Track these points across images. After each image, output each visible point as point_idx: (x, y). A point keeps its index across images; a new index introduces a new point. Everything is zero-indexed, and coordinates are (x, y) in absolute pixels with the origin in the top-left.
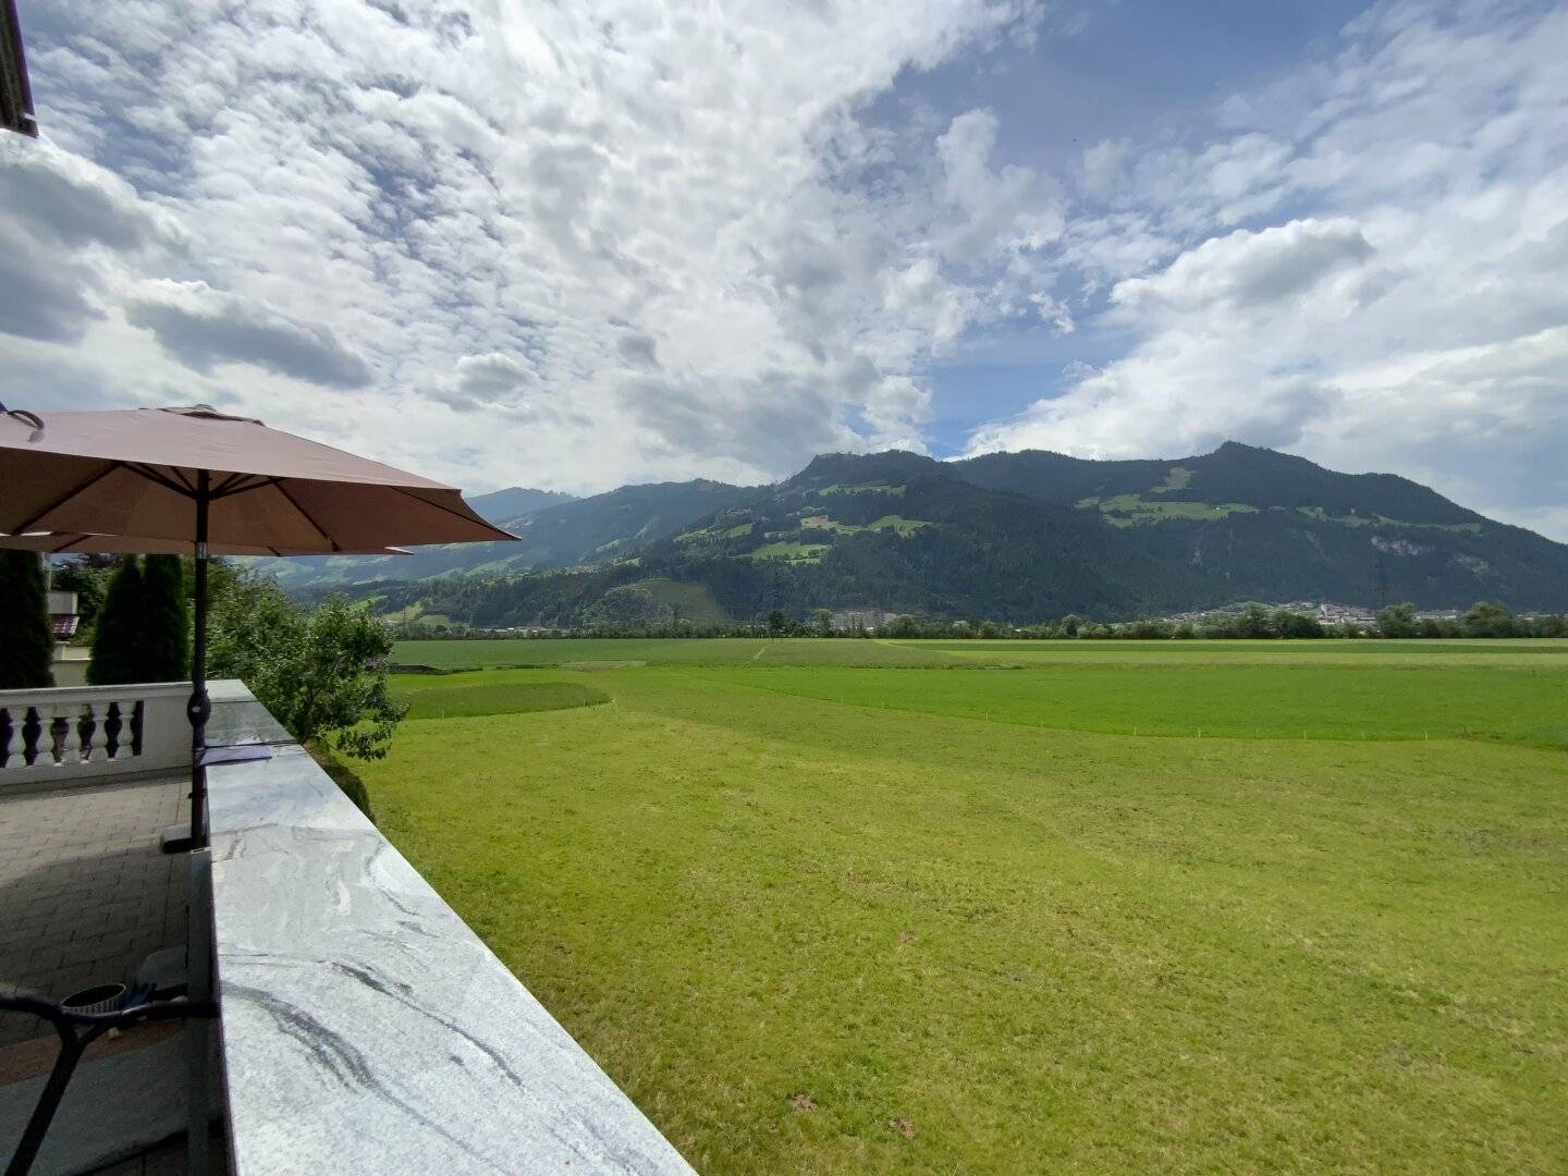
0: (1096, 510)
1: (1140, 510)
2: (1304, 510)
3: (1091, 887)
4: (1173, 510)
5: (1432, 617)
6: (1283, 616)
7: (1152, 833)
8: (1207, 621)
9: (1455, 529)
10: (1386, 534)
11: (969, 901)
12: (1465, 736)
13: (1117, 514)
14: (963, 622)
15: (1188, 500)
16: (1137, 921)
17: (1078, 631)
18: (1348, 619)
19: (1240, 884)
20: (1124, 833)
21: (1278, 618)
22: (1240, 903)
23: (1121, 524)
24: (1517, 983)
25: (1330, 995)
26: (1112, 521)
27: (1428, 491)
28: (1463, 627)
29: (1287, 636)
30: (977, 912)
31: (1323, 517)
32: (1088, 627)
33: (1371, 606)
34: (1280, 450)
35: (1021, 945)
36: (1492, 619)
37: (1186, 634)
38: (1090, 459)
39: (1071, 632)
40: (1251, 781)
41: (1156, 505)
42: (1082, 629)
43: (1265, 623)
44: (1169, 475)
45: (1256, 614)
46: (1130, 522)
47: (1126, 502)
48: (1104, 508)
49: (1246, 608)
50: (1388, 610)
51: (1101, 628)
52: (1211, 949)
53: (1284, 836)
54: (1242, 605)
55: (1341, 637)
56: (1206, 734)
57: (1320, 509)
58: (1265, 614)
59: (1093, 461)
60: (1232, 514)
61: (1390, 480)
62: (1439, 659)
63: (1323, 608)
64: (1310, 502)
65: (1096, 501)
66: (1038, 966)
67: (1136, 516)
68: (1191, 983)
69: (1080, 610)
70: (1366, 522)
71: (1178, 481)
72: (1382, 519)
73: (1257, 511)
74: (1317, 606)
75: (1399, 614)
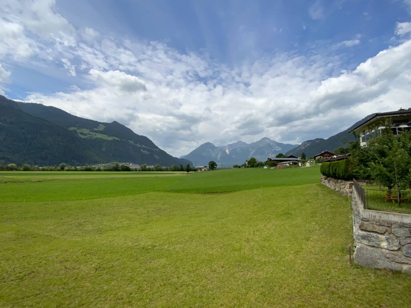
0: (75, 131)
1: (89, 134)
2: (129, 141)
3: (71, 250)
4: (99, 136)
5: (149, 167)
6: (123, 166)
7: (89, 227)
8: (105, 166)
9: (155, 150)
10: (144, 149)
11: (21, 273)
12: (154, 191)
13: (82, 134)
14: (13, 164)
15: (103, 134)
16: (88, 255)
17: (65, 169)
18: (135, 167)
19: (114, 235)
20: (81, 230)
21: (122, 166)
22: (115, 240)
23: (83, 137)
24: (165, 238)
25: (135, 254)
26: (80, 136)
27: (151, 141)
28: (154, 169)
29: (123, 171)
30: (25, 276)
31: (133, 143)
32: (68, 167)
33: (140, 164)
34: (126, 126)
35: (46, 280)
36: (159, 167)
37: (99, 170)
38: (75, 115)
39: (62, 169)
40: (115, 208)
41: (94, 133)
42: (66, 168)
43: (119, 167)
44: (99, 126)
45: (117, 165)
46: (86, 137)
47: (85, 131)
48: (78, 131)
49: (115, 164)
50: (143, 165)
51: (73, 168)
52: (109, 255)
53: (123, 220)
54: (113, 163)
55: (134, 171)
56: (104, 197)
57: (133, 142)
58: (119, 165)
59: (76, 116)
60: (114, 139)
61: (145, 138)
62: (150, 176)
63: (131, 164)
64: (131, 140)
65: (76, 129)
66: (55, 284)
67: (88, 136)
68: (105, 266)
69: (66, 162)
70: (141, 146)
71: (101, 128)
72: (143, 146)
73: (120, 140)
74: (130, 164)
75: (144, 166)
